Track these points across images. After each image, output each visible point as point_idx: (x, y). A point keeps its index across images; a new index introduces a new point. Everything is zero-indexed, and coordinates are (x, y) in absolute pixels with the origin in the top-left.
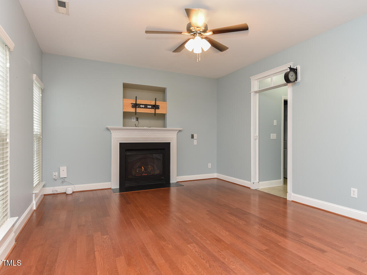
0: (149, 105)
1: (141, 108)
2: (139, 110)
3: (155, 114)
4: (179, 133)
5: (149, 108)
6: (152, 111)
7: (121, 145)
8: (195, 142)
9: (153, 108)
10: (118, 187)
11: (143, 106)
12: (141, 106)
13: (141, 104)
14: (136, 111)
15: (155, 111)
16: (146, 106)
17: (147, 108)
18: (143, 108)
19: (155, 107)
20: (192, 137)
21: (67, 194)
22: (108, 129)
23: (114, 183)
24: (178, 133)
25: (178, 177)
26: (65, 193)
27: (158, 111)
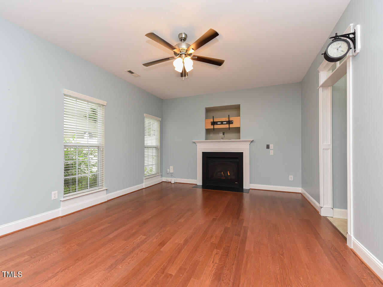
0: (224, 121)
1: (218, 124)
2: (216, 127)
3: (229, 128)
4: (252, 143)
5: (225, 124)
6: (227, 126)
7: (204, 153)
8: (271, 152)
9: (228, 124)
10: (201, 184)
11: (220, 123)
12: (218, 123)
13: (218, 122)
14: (214, 128)
15: (229, 126)
16: (222, 123)
17: (223, 124)
18: (219, 124)
19: (229, 122)
20: (268, 147)
21: (172, 183)
22: (194, 143)
23: (199, 181)
24: (250, 143)
25: (251, 185)
26: (171, 182)
27: (231, 126)
